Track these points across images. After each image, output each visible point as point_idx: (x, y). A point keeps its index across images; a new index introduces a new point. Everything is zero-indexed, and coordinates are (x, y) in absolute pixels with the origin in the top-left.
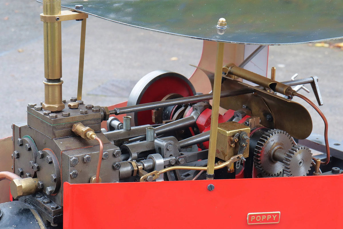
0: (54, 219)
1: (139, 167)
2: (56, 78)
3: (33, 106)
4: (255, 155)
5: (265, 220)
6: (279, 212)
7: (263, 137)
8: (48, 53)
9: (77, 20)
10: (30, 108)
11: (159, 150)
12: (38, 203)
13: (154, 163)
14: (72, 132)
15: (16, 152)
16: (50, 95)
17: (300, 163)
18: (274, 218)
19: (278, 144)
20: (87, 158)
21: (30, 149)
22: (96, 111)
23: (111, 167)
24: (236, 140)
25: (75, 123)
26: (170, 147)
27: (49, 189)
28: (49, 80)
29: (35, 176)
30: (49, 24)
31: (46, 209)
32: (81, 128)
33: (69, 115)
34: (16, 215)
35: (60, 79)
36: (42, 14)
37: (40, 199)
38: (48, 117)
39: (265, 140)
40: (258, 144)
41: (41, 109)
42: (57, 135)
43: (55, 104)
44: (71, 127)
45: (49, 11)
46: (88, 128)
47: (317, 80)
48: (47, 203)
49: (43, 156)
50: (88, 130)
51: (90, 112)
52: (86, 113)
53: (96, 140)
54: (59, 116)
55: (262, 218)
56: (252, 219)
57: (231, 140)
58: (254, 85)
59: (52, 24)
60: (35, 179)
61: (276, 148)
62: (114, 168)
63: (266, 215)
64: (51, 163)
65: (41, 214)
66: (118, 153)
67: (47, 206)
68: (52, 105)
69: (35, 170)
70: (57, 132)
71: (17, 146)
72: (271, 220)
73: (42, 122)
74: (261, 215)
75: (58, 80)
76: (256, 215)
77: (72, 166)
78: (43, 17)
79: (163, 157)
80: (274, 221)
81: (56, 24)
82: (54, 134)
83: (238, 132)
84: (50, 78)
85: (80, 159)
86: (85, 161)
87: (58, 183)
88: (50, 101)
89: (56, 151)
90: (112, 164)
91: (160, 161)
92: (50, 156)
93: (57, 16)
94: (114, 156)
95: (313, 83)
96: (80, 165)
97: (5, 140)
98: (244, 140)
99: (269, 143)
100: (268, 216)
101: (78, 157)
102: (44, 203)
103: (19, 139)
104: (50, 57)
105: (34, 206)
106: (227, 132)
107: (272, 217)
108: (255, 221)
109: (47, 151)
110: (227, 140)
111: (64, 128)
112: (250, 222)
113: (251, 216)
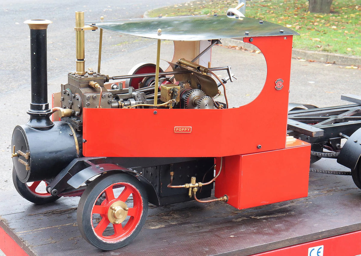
0: (79, 127)
1: (122, 104)
2: (81, 59)
3: (70, 73)
4: (184, 102)
5: (184, 131)
6: (191, 127)
7: (189, 93)
8: (78, 46)
9: (92, 30)
10: (69, 74)
11: (133, 97)
12: (72, 121)
13: (130, 103)
14: (89, 85)
15: (62, 98)
16: (79, 67)
17: (206, 105)
18: (188, 130)
19: (197, 97)
20: (95, 96)
21: (69, 95)
22: (101, 76)
23: (107, 103)
24: (172, 92)
25: (90, 81)
26: (139, 96)
27: (77, 113)
28: (78, 60)
29: (71, 108)
30: (78, 32)
31: (75, 123)
32: (92, 83)
33: (87, 77)
34: (60, 125)
35: (83, 59)
36: (75, 27)
37: (73, 119)
38: (77, 77)
39: (190, 94)
40: (187, 96)
41: (74, 74)
42: (81, 86)
43: (81, 72)
44: (89, 83)
45: (78, 25)
46: (96, 82)
47: (231, 68)
48: (76, 120)
49: (74, 97)
50: (96, 84)
51: (98, 76)
52: (96, 76)
53: (99, 88)
54: (82, 77)
55: (182, 129)
56: (177, 130)
57: (169, 92)
58: (192, 69)
59: (80, 31)
60: (71, 110)
61: (196, 98)
62: (108, 103)
63: (184, 128)
64: (78, 99)
65: (73, 126)
66: (111, 95)
67: (76, 121)
68: (79, 72)
69: (71, 104)
70: (81, 84)
71: (63, 94)
72: (187, 131)
73: (74, 80)
74: (181, 128)
75: (83, 60)
76: (179, 128)
77: (87, 100)
78: (75, 29)
79: (135, 101)
80: (188, 132)
81: (82, 32)
82: (80, 85)
83: (173, 88)
84: (79, 59)
85: (91, 97)
86: (94, 98)
87: (81, 109)
88: (79, 70)
89: (80, 93)
90: (107, 101)
91: (133, 102)
92: (78, 96)
93: (82, 28)
94: (109, 97)
95: (228, 69)
96: (91, 100)
97: (58, 93)
98: (176, 92)
99: (192, 95)
100: (185, 129)
101: (90, 96)
102: (75, 120)
103: (64, 90)
104: (79, 48)
105: (70, 123)
106: (167, 88)
107: (187, 129)
108: (178, 131)
109: (76, 94)
110: (167, 91)
111: (85, 83)
112: (176, 131)
113: (176, 128)
